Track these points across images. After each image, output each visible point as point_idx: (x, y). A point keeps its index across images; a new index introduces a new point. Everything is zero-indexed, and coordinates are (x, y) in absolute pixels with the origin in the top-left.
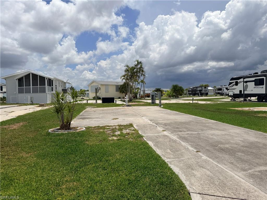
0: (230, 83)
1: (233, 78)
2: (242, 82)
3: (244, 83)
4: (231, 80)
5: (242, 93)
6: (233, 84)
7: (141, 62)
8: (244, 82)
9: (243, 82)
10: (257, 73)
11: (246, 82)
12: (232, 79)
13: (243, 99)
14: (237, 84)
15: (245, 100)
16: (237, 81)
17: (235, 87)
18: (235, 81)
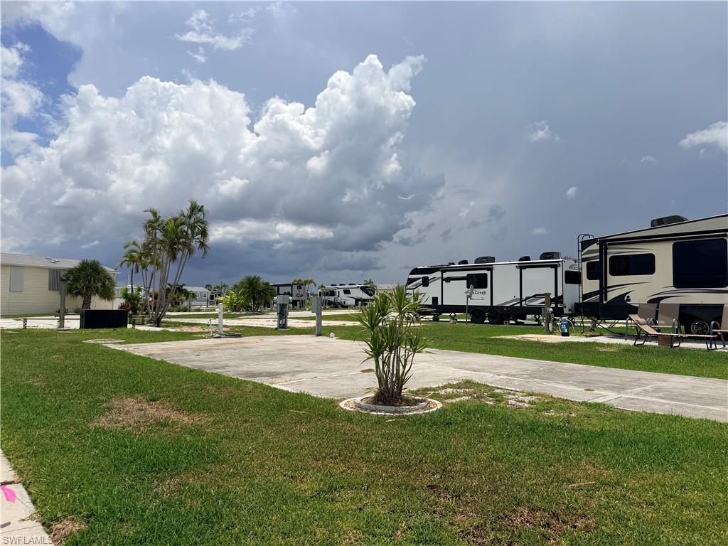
0: (409, 279)
1: (416, 269)
2: (438, 279)
3: (444, 282)
4: (411, 274)
5: (440, 303)
6: (418, 284)
7: (202, 206)
8: (443, 280)
9: (440, 280)
10: (465, 262)
11: (448, 280)
12: (415, 271)
13: (432, 317)
14: (426, 283)
15: (436, 319)
16: (427, 278)
17: (421, 289)
18: (422, 276)
